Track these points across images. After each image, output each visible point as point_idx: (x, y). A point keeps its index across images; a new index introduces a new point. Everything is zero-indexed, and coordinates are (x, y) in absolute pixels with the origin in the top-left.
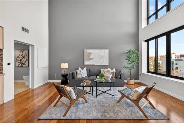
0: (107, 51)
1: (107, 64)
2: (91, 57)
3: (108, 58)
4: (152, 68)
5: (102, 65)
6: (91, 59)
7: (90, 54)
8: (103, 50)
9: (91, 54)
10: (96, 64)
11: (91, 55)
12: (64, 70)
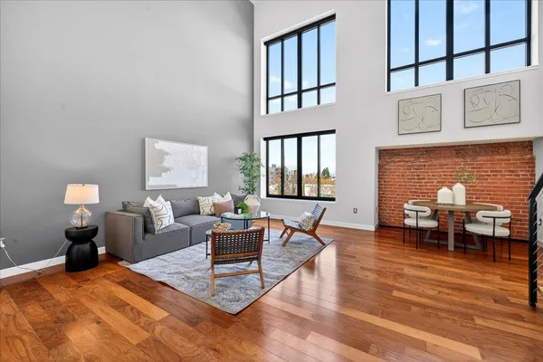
0: (204, 149)
1: (205, 184)
2: (166, 164)
3: (206, 168)
4: (274, 189)
5: (194, 185)
6: (167, 170)
7: (163, 154)
8: (196, 148)
9: (167, 154)
10: (180, 185)
11: (165, 157)
12: (78, 212)
